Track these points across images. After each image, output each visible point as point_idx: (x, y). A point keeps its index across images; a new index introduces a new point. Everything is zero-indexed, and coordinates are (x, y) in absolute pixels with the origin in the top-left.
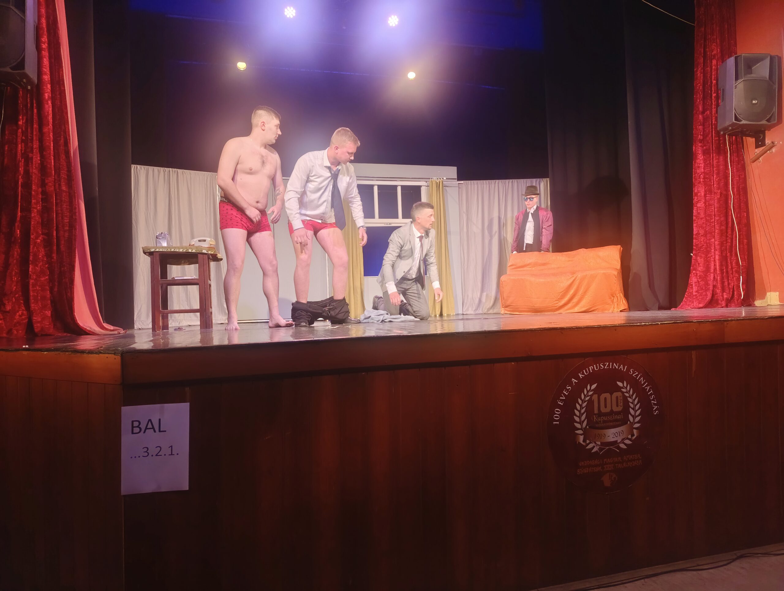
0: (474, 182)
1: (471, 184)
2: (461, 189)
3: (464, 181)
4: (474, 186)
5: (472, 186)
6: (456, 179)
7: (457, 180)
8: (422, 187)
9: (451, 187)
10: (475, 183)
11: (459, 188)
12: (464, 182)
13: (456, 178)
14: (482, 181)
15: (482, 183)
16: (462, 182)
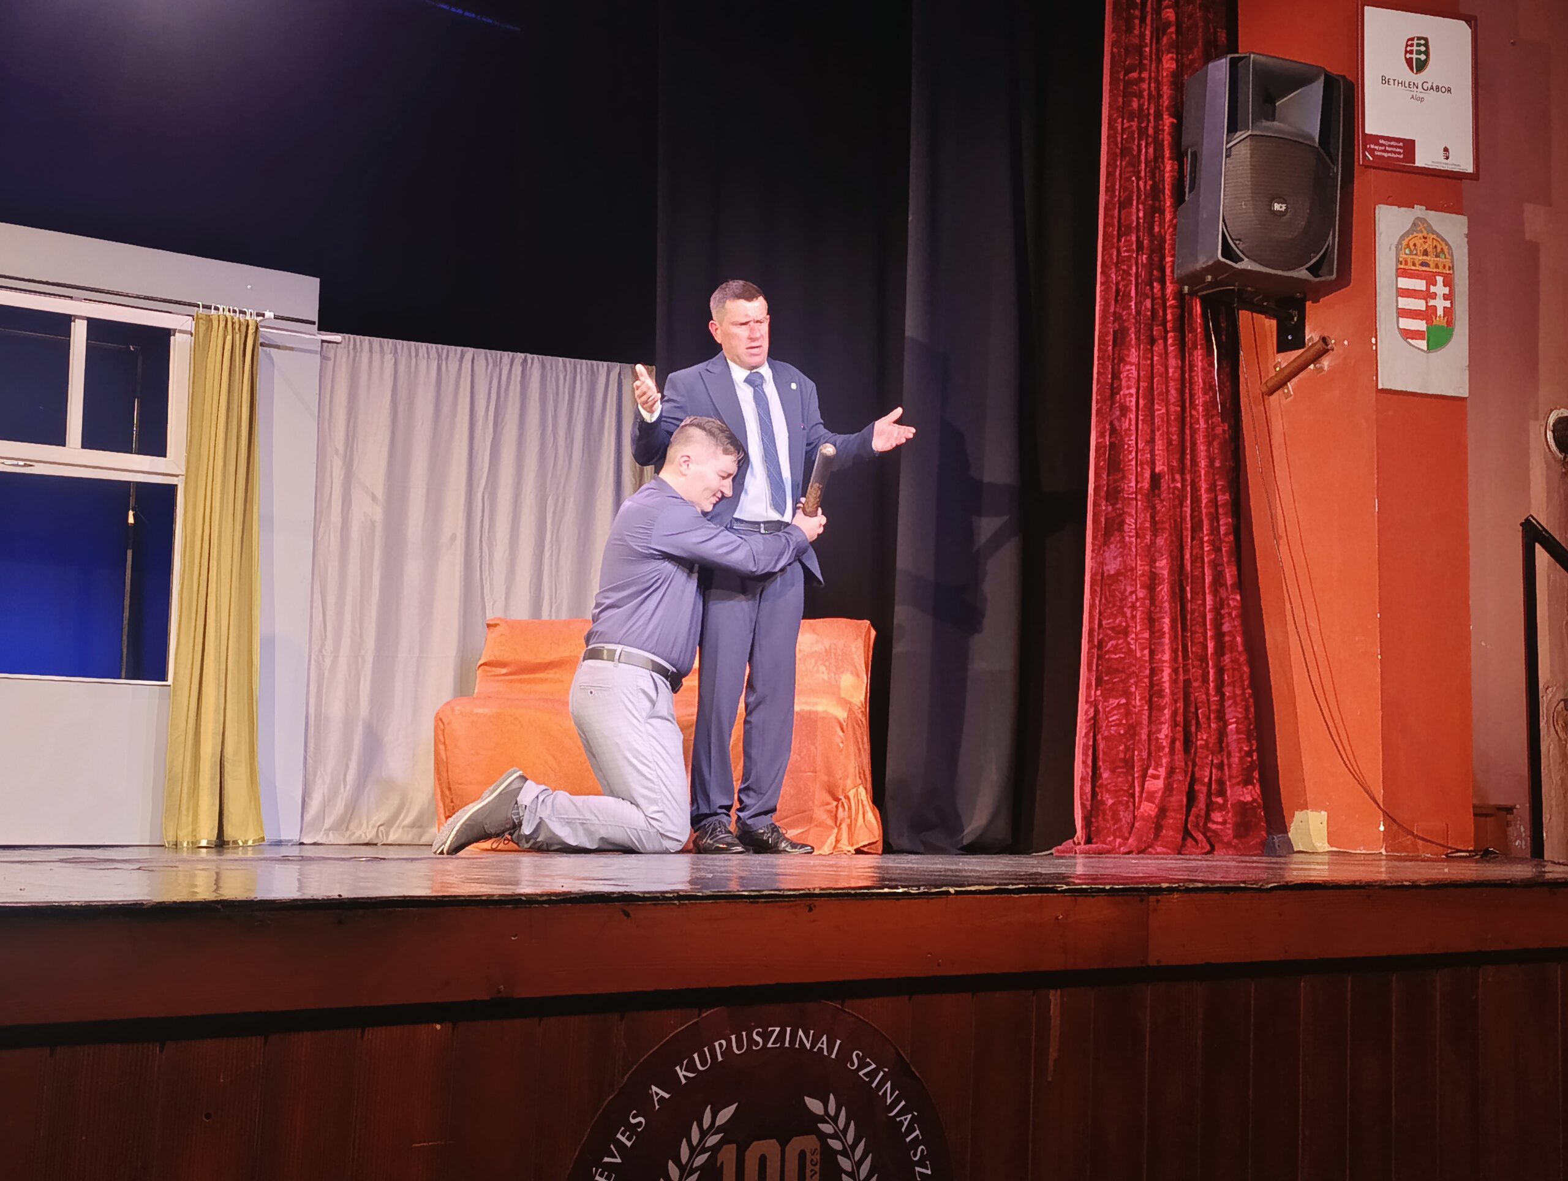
0: (381, 346)
1: (371, 351)
2: (330, 363)
3: (347, 336)
4: (382, 359)
5: (376, 357)
6: (314, 323)
7: (319, 329)
8: (177, 334)
9: (292, 349)
10: (385, 348)
11: (324, 358)
12: (344, 338)
13: (315, 317)
14: (412, 343)
15: (413, 354)
16: (337, 337)
